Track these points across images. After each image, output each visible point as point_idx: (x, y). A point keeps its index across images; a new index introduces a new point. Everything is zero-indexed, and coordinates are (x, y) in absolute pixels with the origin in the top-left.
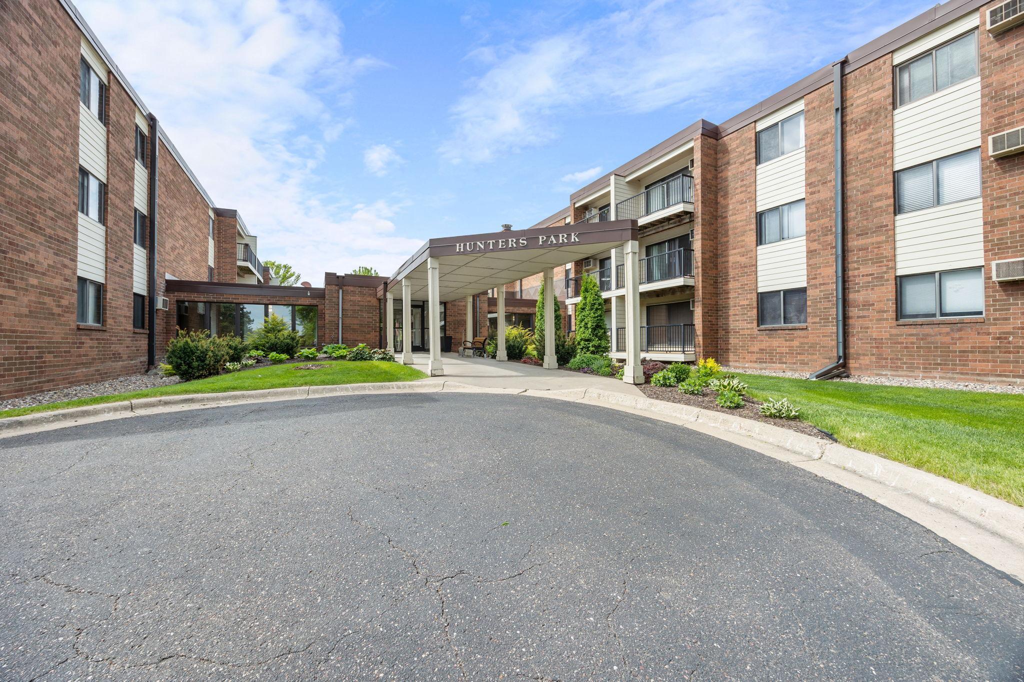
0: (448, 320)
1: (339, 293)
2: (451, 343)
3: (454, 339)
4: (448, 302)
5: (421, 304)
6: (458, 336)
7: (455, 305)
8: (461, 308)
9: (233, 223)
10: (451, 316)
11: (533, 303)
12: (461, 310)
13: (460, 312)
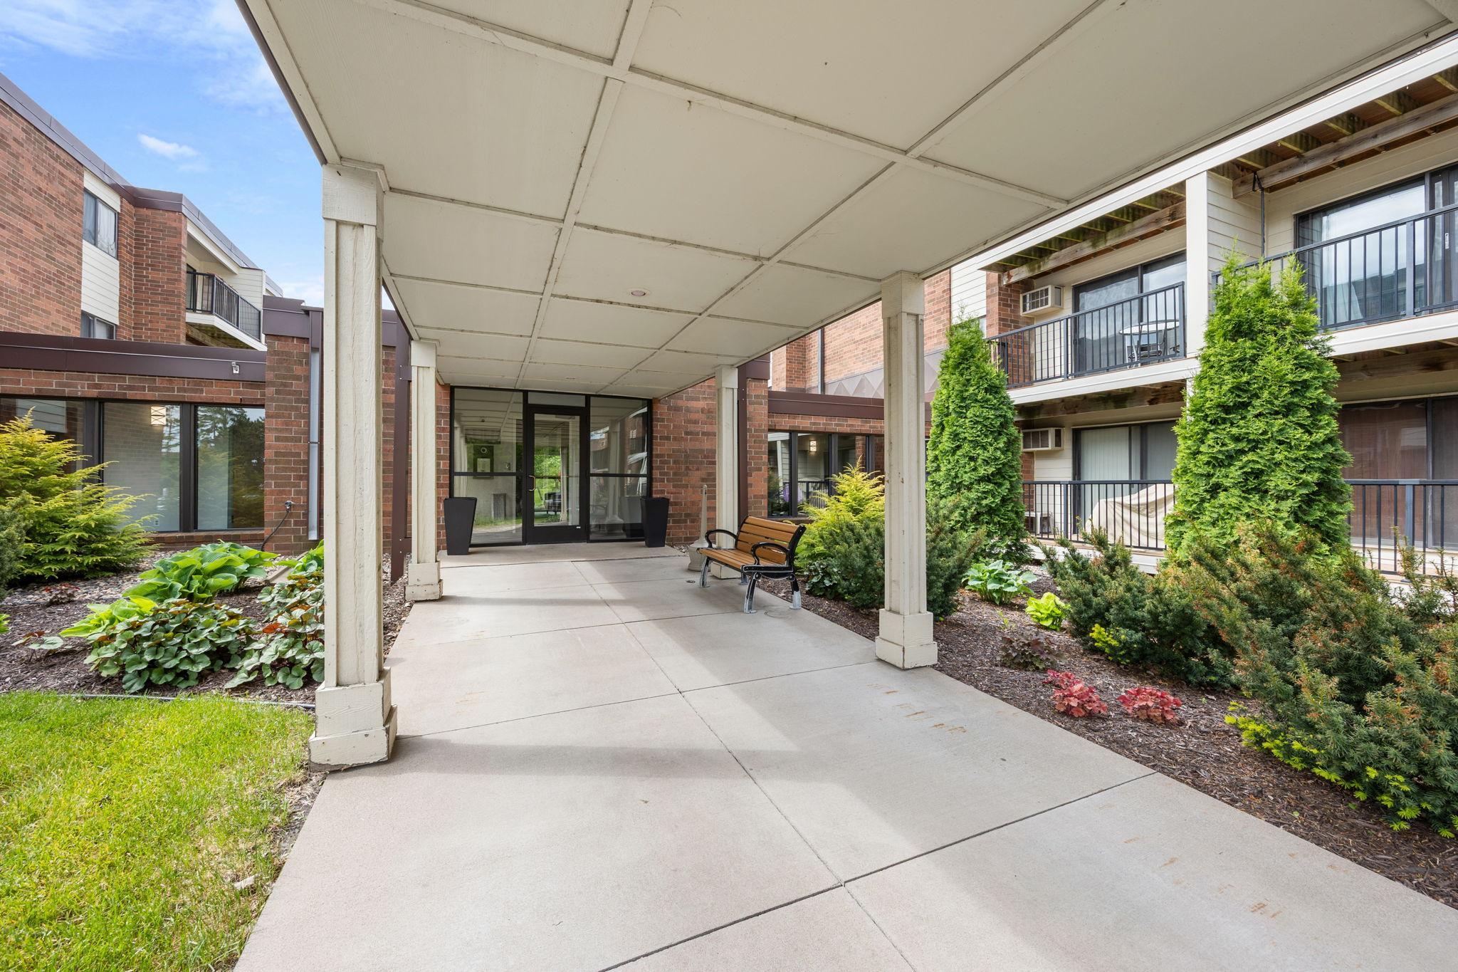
0: (657, 450)
1: (308, 363)
2: (665, 515)
3: (676, 504)
4: (657, 400)
5: (581, 403)
6: (685, 496)
7: (677, 409)
8: (693, 416)
9: (174, 225)
10: (668, 438)
11: (873, 409)
12: (696, 422)
13: (691, 428)
